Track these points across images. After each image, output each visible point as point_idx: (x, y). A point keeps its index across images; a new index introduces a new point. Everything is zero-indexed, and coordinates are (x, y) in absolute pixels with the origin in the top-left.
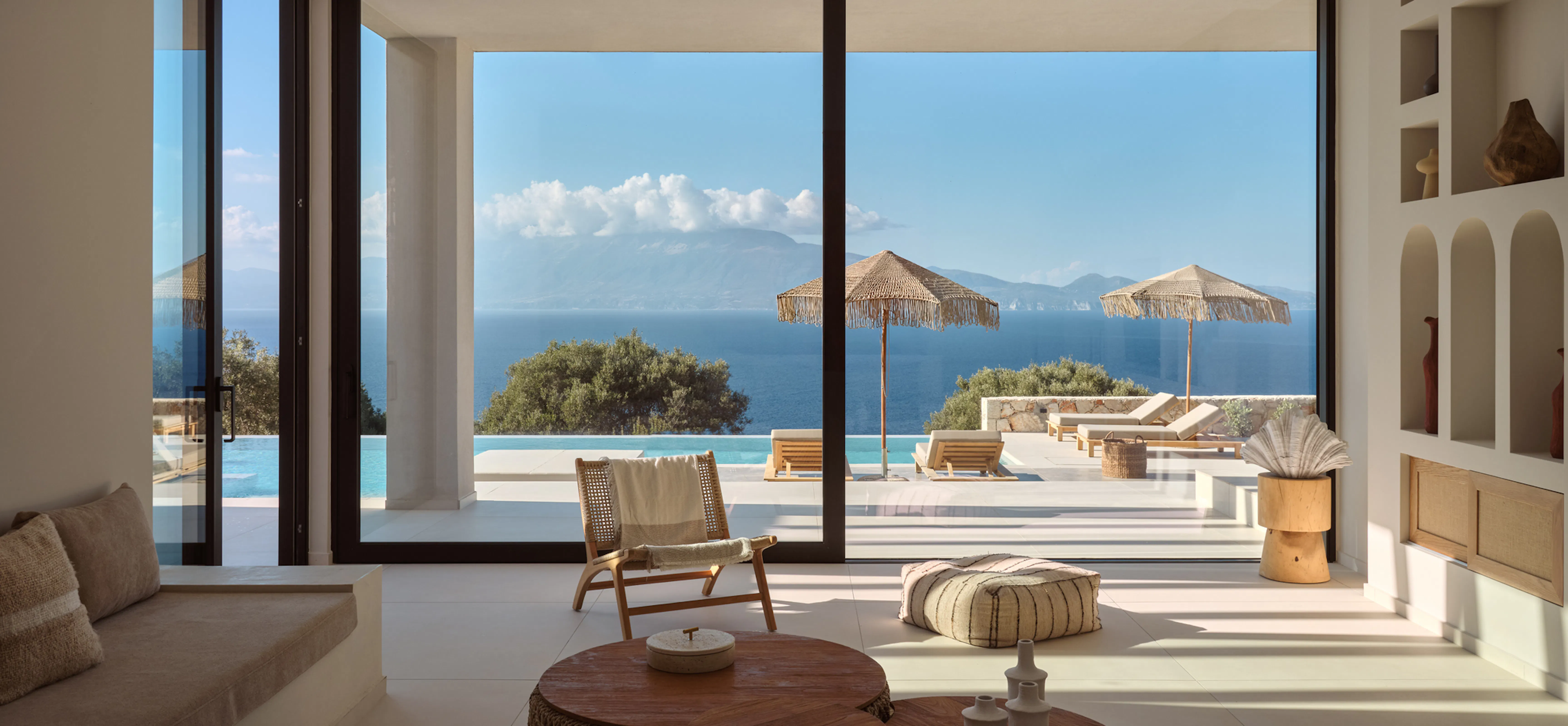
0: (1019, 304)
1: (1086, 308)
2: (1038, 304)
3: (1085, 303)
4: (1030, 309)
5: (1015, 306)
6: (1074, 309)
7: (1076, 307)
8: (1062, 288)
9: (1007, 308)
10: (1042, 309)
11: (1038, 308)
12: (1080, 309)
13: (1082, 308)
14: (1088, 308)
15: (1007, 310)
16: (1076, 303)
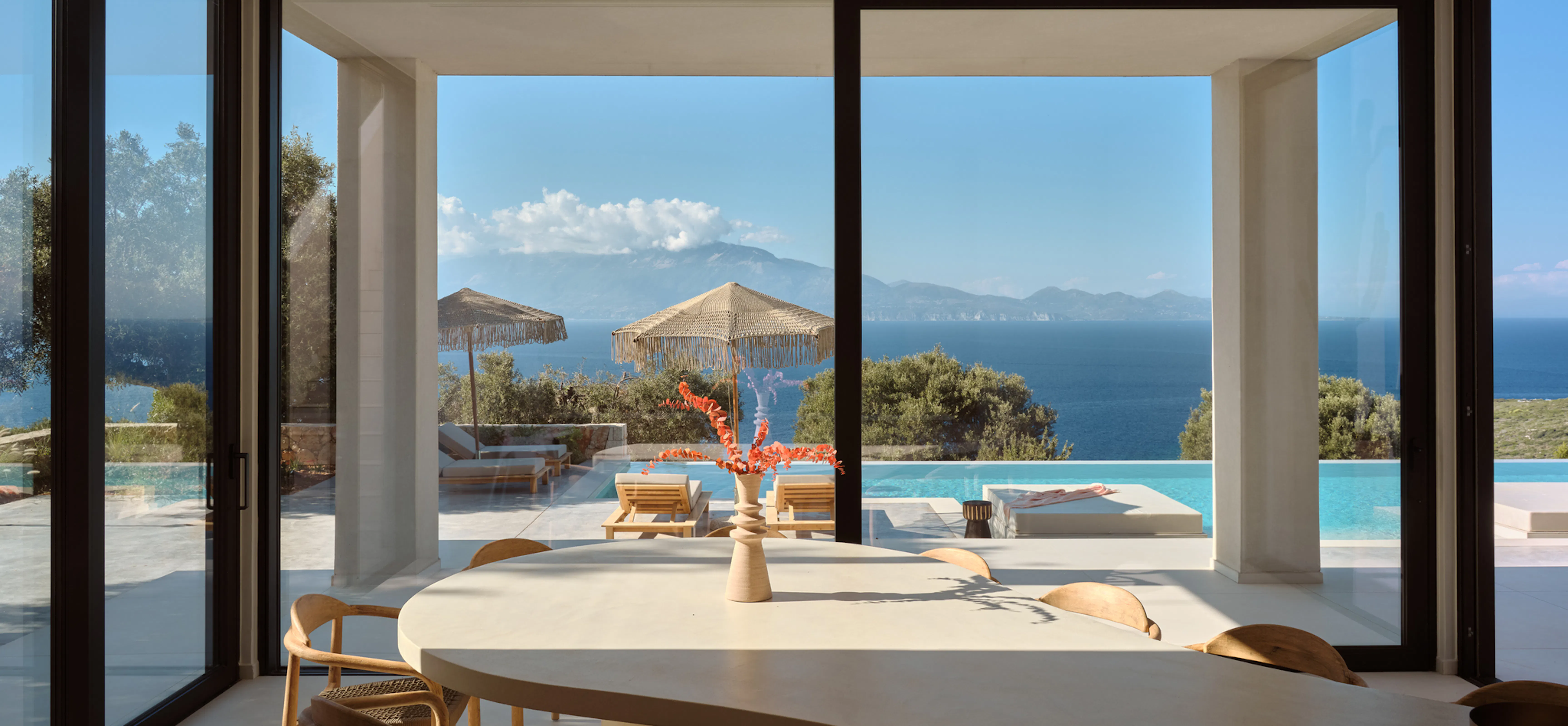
0: (983, 315)
1: (1045, 319)
2: (1001, 315)
3: (1044, 314)
4: (993, 320)
5: (979, 317)
6: (1033, 320)
7: (1036, 318)
8: (1024, 300)
9: (972, 318)
10: (1005, 320)
11: (1001, 318)
12: (1039, 319)
13: (1041, 318)
14: (1047, 319)
15: (972, 320)
16: (1035, 314)
